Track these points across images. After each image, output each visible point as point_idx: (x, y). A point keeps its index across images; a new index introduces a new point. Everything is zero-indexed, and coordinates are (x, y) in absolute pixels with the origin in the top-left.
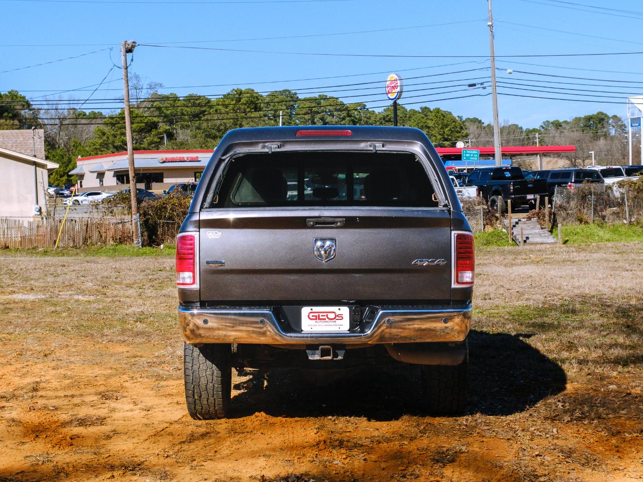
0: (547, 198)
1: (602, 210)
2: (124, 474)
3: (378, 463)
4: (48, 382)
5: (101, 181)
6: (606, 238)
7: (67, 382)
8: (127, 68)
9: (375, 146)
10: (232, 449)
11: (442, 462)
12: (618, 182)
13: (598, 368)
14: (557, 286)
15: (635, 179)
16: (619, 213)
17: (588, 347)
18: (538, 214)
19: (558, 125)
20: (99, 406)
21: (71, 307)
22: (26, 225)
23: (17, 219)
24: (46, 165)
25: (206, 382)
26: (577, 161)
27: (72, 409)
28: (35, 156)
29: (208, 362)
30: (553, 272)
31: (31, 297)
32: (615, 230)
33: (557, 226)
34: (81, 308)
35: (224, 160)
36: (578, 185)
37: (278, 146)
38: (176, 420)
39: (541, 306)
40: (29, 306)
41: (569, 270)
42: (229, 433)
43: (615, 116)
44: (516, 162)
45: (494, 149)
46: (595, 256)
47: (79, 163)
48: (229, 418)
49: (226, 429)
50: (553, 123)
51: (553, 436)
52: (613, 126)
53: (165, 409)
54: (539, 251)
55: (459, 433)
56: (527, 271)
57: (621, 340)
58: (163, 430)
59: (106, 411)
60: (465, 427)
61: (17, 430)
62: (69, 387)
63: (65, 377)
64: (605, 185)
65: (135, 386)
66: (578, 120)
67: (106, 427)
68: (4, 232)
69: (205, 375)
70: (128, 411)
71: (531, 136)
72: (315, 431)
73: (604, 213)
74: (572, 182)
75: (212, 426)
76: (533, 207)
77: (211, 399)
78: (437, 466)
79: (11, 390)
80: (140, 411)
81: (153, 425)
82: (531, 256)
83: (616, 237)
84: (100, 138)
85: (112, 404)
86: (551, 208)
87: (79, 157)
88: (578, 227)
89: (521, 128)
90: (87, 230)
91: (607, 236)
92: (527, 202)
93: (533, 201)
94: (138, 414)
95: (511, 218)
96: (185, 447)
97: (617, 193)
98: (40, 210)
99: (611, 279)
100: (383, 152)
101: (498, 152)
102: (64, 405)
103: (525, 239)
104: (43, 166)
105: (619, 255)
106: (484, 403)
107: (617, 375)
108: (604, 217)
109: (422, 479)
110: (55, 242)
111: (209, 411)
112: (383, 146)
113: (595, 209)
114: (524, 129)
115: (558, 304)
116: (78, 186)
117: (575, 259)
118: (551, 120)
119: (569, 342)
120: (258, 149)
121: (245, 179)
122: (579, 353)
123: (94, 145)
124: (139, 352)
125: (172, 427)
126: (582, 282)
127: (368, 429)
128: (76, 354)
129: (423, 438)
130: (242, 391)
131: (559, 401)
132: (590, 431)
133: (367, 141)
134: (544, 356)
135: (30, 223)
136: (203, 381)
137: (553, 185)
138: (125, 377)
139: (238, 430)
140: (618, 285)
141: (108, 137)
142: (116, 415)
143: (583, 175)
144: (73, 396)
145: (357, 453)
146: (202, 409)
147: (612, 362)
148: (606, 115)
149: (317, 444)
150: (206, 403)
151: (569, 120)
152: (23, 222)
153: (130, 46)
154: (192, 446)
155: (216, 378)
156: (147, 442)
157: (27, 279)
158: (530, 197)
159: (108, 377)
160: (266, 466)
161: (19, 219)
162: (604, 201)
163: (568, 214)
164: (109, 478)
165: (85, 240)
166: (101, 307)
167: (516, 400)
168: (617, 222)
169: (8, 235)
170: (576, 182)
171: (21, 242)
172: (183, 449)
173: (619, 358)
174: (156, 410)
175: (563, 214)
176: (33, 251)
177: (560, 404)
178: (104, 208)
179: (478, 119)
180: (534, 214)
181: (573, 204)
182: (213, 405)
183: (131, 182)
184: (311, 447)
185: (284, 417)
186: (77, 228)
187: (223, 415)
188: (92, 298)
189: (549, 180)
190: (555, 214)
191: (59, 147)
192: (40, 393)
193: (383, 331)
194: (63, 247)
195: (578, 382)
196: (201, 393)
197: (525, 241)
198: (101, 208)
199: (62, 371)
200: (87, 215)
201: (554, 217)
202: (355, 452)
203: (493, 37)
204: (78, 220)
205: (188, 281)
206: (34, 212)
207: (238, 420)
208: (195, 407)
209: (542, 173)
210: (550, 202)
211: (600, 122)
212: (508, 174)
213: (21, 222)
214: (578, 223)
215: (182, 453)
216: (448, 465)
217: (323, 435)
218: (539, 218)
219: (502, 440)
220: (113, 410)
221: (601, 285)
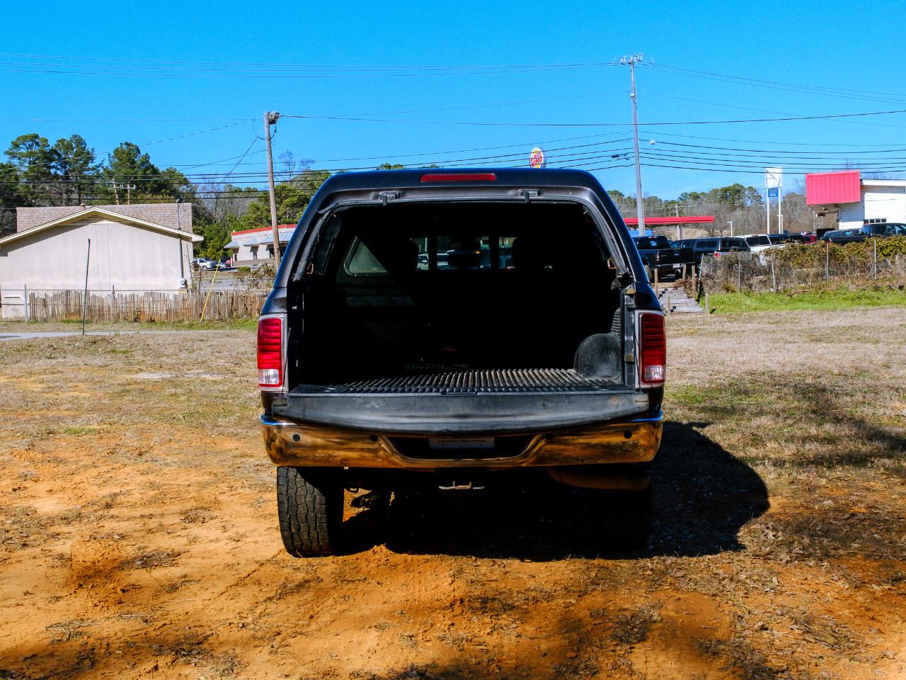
0: (693, 267)
1: (748, 279)
2: (173, 662)
3: (536, 640)
4: (129, 493)
5: (255, 254)
6: (753, 307)
7: (152, 493)
8: (270, 139)
9: (528, 195)
10: (334, 612)
11: (628, 642)
12: (765, 251)
13: (800, 473)
14: (719, 361)
15: (781, 247)
16: (765, 281)
17: (776, 440)
18: (684, 283)
19: (696, 197)
20: (178, 533)
21: (193, 389)
22: (171, 298)
23: (163, 292)
24: (191, 238)
25: (306, 512)
26: (715, 231)
27: (143, 537)
28: (180, 229)
29: (308, 485)
30: (713, 345)
31: (156, 376)
32: (762, 298)
33: (704, 295)
34: (203, 390)
35: (322, 215)
36: (725, 254)
37: (396, 195)
38: (269, 558)
39: (707, 385)
40: (150, 388)
41: (728, 343)
42: (336, 581)
43: (751, 187)
44: (657, 232)
45: (637, 220)
46: (750, 326)
47: (233, 237)
48: (338, 555)
49: (332, 573)
50: (690, 195)
51: (773, 589)
52: (749, 198)
53: (260, 539)
54: (690, 321)
55: (644, 583)
56: (683, 344)
57: (813, 431)
58: (249, 575)
59: (184, 541)
60: (650, 573)
61: (61, 573)
62: (151, 502)
63: (152, 485)
64: (752, 253)
65: (232, 501)
66: (715, 191)
67: (178, 568)
68: (150, 305)
69: (304, 501)
70: (211, 542)
71: (670, 208)
72: (450, 580)
73: (751, 282)
74: (718, 251)
75: (314, 568)
76: (679, 276)
77: (313, 533)
78: (621, 650)
79: (79, 507)
80: (228, 541)
81: (238, 567)
82: (683, 326)
83: (763, 306)
84: (254, 213)
85: (195, 530)
86: (698, 277)
87: (234, 231)
88: (725, 296)
89: (660, 200)
90: (232, 303)
91: (755, 304)
92: (673, 271)
93: (679, 270)
94: (224, 546)
95: (657, 287)
96: (272, 607)
97: (763, 261)
98: (186, 283)
99: (776, 353)
100: (540, 202)
101: (641, 223)
102: (135, 531)
103: (672, 308)
104: (188, 239)
105: (774, 325)
106: (669, 530)
107: (826, 483)
108: (750, 287)
109: (602, 676)
110: (201, 315)
111: (312, 547)
112: (539, 194)
113: (742, 278)
114: (663, 200)
115: (726, 383)
116: (233, 259)
117: (730, 330)
118: (689, 192)
119: (752, 434)
120: (369, 199)
121: (361, 243)
122: (767, 449)
123: (249, 219)
124: (250, 448)
125: (263, 569)
126: (746, 357)
127: (520, 575)
128: (177, 451)
129: (594, 593)
130: (361, 509)
131: (768, 528)
132: (822, 579)
133: (517, 188)
134: (728, 454)
135: (175, 296)
136: (302, 510)
137: (700, 253)
138: (224, 487)
139: (348, 577)
140: (787, 360)
141: (261, 212)
142: (195, 549)
143: (728, 244)
144: (151, 516)
145: (506, 622)
146: (302, 545)
147: (813, 463)
148: (742, 187)
149: (451, 606)
150: (307, 538)
151: (706, 192)
152: (168, 295)
153: (273, 117)
154: (282, 606)
155: (318, 506)
156: (223, 597)
157: (160, 355)
158: (676, 266)
159: (204, 485)
160: (377, 648)
161: (165, 292)
162: (751, 269)
163: (714, 283)
164: (149, 672)
165: (231, 313)
166: (226, 388)
167: (708, 523)
168: (764, 291)
169: (153, 308)
170: (722, 251)
171: (167, 315)
172: (269, 610)
173: (820, 457)
174: (248, 540)
175: (710, 282)
176: (179, 324)
177: (771, 534)
178: (249, 280)
179: (618, 192)
180: (680, 284)
181: (719, 272)
182: (316, 540)
183: (276, 254)
184: (444, 609)
185: (410, 554)
186: (222, 301)
187: (330, 552)
188: (219, 378)
189: (695, 249)
190: (701, 283)
191: (215, 222)
192: (112, 512)
193: (540, 449)
194: (209, 320)
195: (781, 495)
196: (299, 526)
197: (672, 311)
198: (246, 280)
199: (151, 477)
200: (232, 288)
201: (701, 286)
202: (505, 620)
203: (636, 108)
204: (223, 292)
205: (274, 381)
206: (179, 285)
207: (351, 558)
208: (293, 543)
209: (687, 242)
210: (697, 271)
211: (736, 194)
212: (654, 244)
213: (166, 295)
214: (725, 292)
215: (265, 618)
216: (636, 646)
217: (461, 588)
218: (686, 287)
219: (706, 597)
220: (194, 540)
221: (767, 360)
